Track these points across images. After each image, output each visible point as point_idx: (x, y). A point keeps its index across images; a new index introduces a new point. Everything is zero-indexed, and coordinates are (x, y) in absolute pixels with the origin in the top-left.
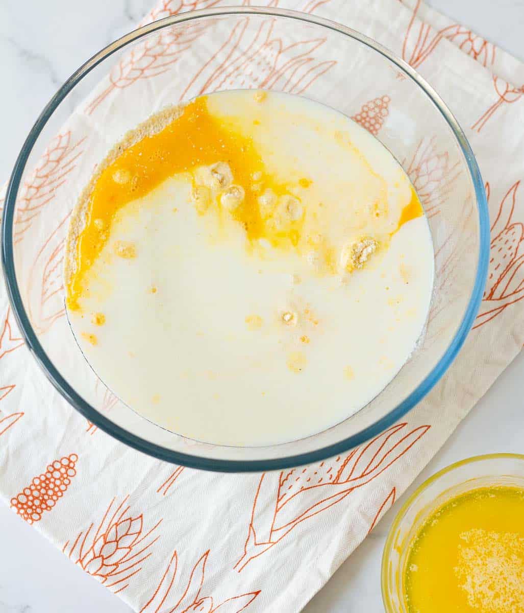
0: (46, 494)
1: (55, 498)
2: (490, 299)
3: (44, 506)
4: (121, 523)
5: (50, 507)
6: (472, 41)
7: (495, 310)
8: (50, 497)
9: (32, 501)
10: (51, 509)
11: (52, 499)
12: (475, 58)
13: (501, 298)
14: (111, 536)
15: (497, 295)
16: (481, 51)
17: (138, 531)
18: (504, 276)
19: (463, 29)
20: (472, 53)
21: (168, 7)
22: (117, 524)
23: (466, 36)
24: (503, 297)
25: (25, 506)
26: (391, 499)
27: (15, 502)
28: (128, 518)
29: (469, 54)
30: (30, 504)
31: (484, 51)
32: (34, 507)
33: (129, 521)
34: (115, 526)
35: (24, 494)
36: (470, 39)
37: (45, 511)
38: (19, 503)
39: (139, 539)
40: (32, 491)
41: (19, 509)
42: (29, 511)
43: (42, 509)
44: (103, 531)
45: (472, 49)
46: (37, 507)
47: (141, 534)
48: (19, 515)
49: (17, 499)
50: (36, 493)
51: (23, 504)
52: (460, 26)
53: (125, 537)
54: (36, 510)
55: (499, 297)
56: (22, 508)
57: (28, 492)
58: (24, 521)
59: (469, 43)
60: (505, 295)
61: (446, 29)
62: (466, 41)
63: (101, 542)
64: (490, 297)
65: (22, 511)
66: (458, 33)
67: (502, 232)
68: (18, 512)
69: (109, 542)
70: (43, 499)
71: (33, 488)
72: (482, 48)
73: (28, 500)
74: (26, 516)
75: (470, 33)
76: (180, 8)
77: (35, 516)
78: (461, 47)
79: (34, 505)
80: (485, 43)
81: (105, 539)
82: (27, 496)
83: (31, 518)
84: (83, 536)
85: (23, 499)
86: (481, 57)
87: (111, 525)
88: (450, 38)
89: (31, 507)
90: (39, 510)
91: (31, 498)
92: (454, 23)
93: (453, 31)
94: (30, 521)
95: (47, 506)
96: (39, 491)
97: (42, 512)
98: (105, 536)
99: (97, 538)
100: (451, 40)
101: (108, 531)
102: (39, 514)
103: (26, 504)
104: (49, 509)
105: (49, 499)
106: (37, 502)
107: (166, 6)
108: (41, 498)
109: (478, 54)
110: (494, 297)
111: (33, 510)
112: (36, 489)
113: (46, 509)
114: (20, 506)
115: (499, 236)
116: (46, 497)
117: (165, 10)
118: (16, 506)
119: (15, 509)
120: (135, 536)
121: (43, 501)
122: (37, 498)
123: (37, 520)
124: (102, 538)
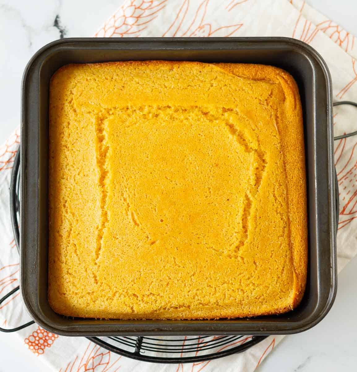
0: (48, 336)
1: (53, 338)
2: (343, 214)
3: (46, 344)
4: (96, 357)
5: (50, 345)
6: (339, 33)
7: (346, 221)
8: (50, 338)
9: (38, 341)
10: (50, 346)
11: (51, 339)
12: (340, 45)
13: (350, 213)
14: (89, 366)
15: (347, 211)
16: (344, 40)
17: (107, 362)
18: (352, 199)
19: (333, 24)
20: (339, 42)
21: (133, 4)
22: (93, 358)
23: (335, 29)
24: (351, 212)
25: (34, 344)
26: (272, 346)
27: (27, 341)
28: (100, 353)
29: (336, 42)
30: (37, 342)
31: (346, 40)
32: (39, 345)
33: (101, 355)
34: (92, 359)
35: (33, 336)
36: (337, 31)
37: (46, 347)
38: (30, 342)
39: (108, 367)
40: (38, 333)
41: (30, 346)
42: (37, 347)
43: (45, 346)
44: (84, 362)
45: (339, 38)
46: (41, 345)
47: (109, 364)
48: (30, 350)
49: (28, 339)
50: (41, 335)
51: (32, 342)
52: (331, 22)
53: (98, 366)
54: (40, 346)
55: (348, 213)
56: (32, 345)
57: (35, 334)
58: (33, 354)
59: (337, 34)
60: (352, 212)
61: (321, 24)
62: (335, 32)
63: (83, 369)
64: (342, 213)
65: (32, 347)
66: (330, 27)
67: (353, 168)
68: (29, 348)
69: (89, 369)
70: (46, 339)
71: (39, 331)
72: (345, 38)
73: (36, 340)
74: (34, 350)
75: (337, 27)
76: (142, 5)
77: (41, 351)
78: (330, 37)
79: (39, 343)
80: (348, 34)
81: (85, 367)
82: (35, 337)
83: (38, 352)
84: (71, 365)
85: (32, 339)
86: (344, 44)
87: (90, 358)
88: (324, 30)
89: (37, 345)
90: (42, 347)
91: (37, 338)
92: (327, 19)
93: (326, 25)
94: (37, 354)
95: (48, 344)
96: (43, 333)
97: (44, 348)
98: (86, 365)
99: (81, 366)
100: (324, 32)
101: (88, 362)
102: (43, 349)
103: (34, 342)
104: (49, 346)
105: (49, 339)
106: (41, 341)
107: (132, 3)
108: (44, 339)
109: (343, 42)
110: (345, 213)
111: (39, 346)
112: (41, 333)
113: (47, 346)
114: (30, 344)
115: (351, 171)
116: (47, 338)
117: (132, 6)
118: (28, 343)
119: (27, 346)
120: (105, 365)
121: (46, 341)
122: (41, 338)
123: (42, 354)
124: (84, 366)
